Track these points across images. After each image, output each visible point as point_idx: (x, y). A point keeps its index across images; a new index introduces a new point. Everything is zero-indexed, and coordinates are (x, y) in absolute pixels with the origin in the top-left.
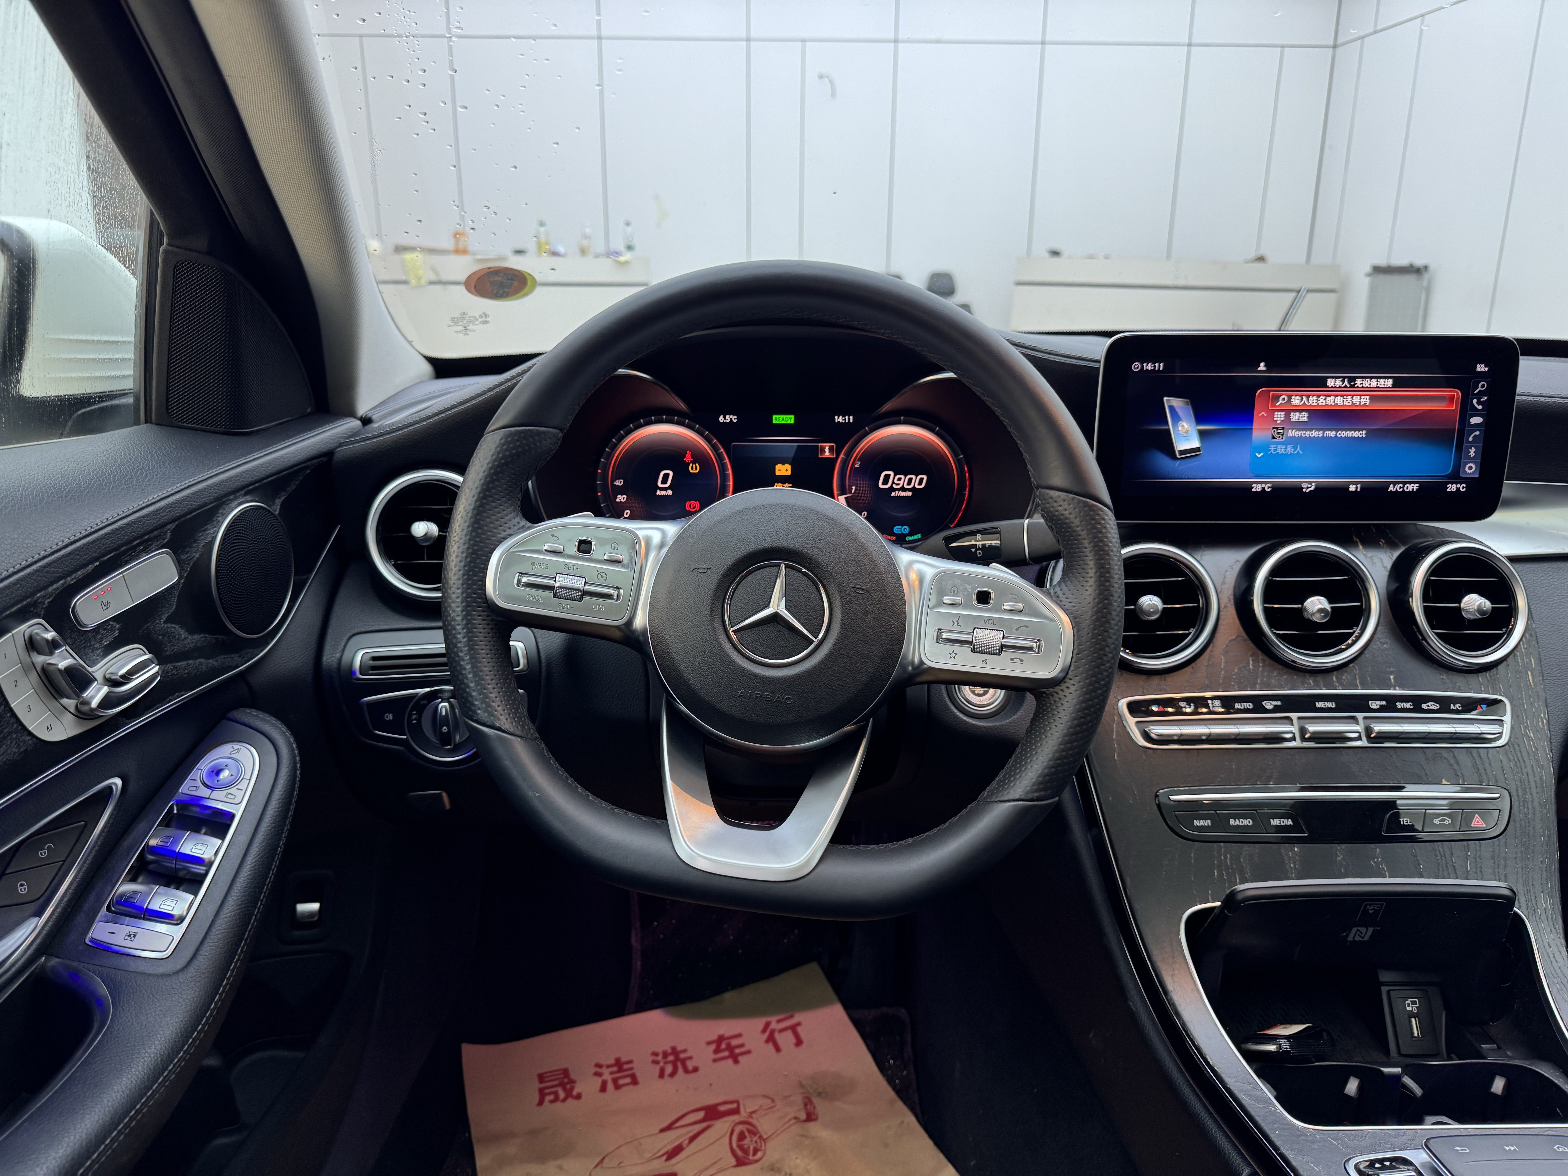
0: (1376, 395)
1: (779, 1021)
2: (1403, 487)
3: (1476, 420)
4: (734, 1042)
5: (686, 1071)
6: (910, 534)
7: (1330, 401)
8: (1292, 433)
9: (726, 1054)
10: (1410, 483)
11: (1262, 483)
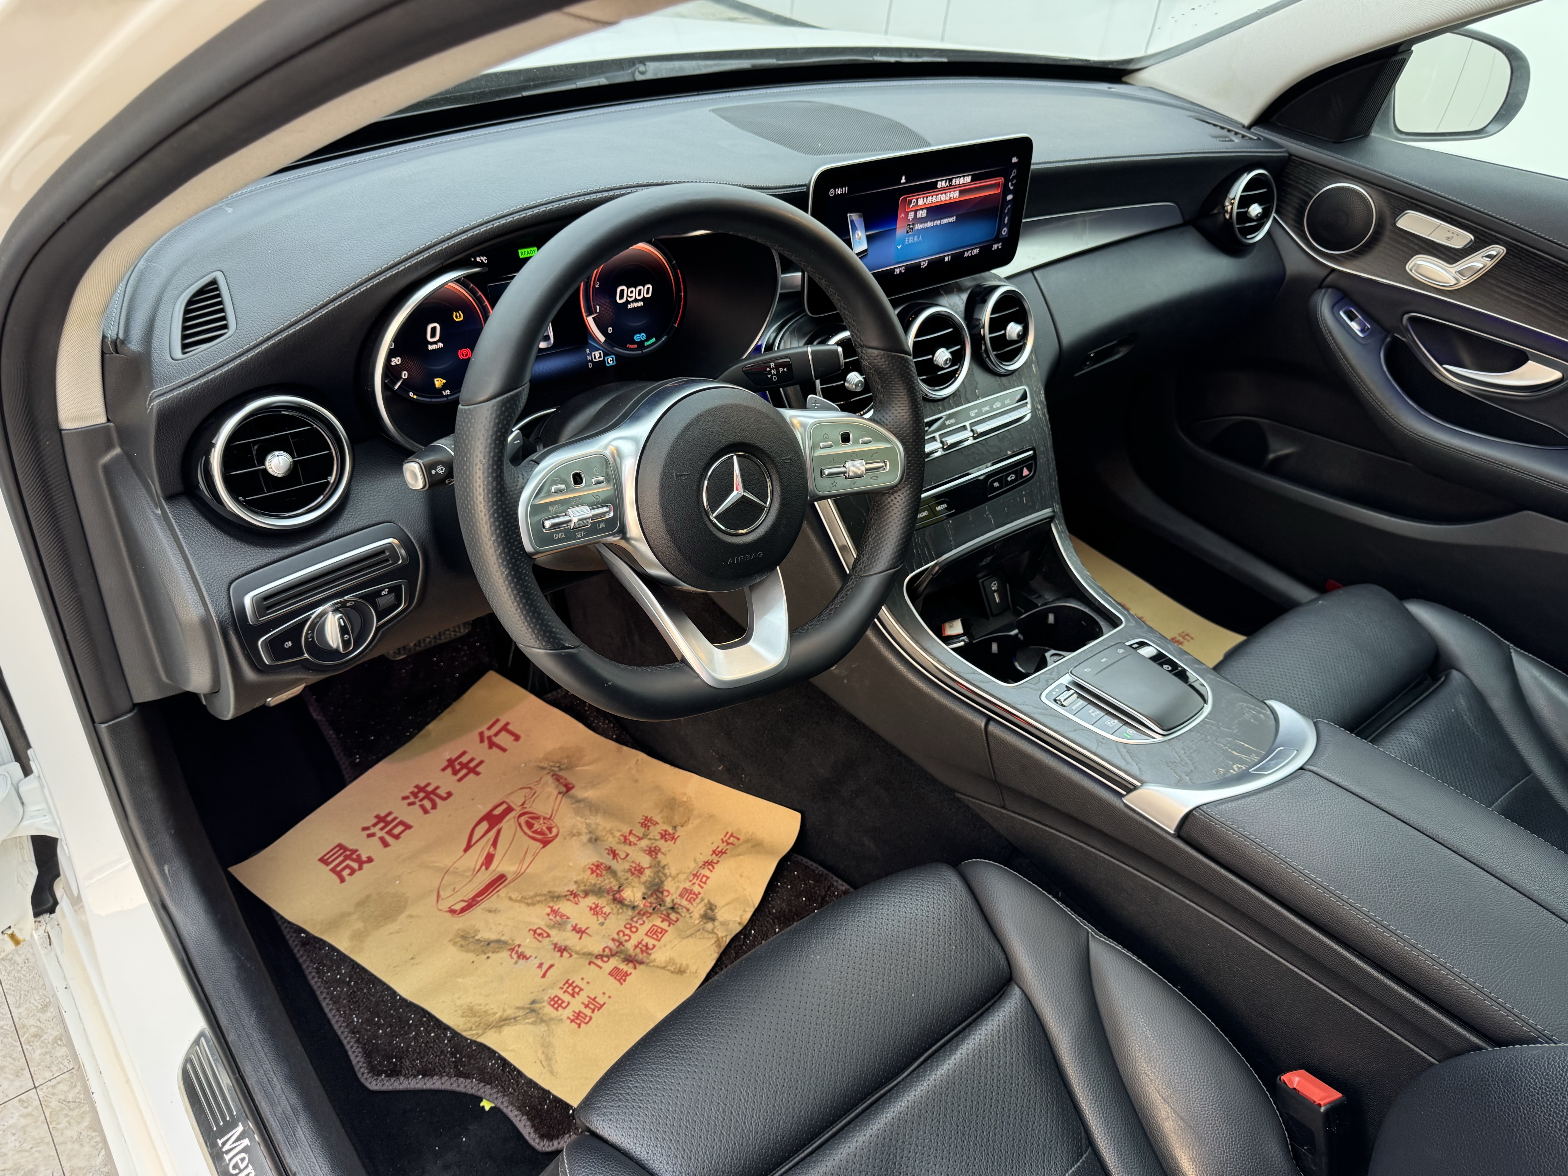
0: (962, 189)
1: (489, 728)
2: (972, 252)
3: (1009, 197)
4: (464, 759)
5: (444, 799)
6: (647, 339)
7: (939, 198)
8: (918, 227)
9: (464, 771)
10: (975, 249)
11: (900, 267)
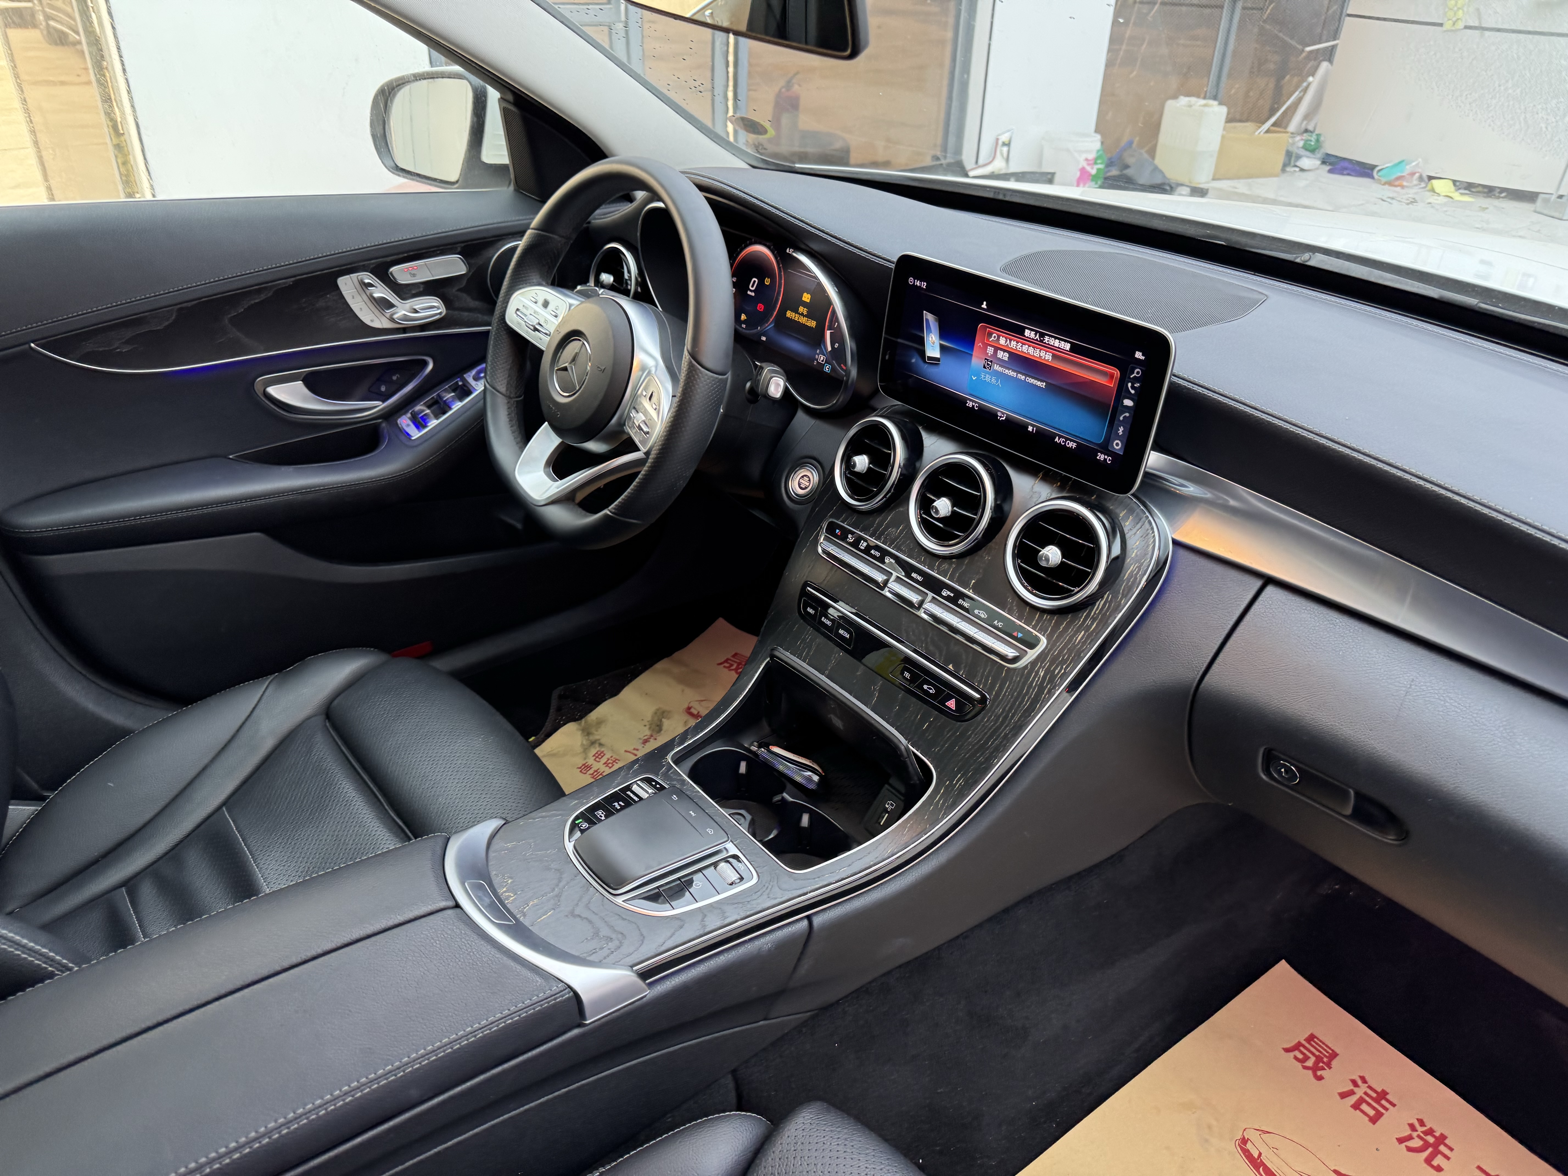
0: (1057, 354)
2: (1065, 442)
3: (1128, 403)
7: (1025, 348)
8: (996, 367)
10: (1071, 441)
11: (973, 401)
